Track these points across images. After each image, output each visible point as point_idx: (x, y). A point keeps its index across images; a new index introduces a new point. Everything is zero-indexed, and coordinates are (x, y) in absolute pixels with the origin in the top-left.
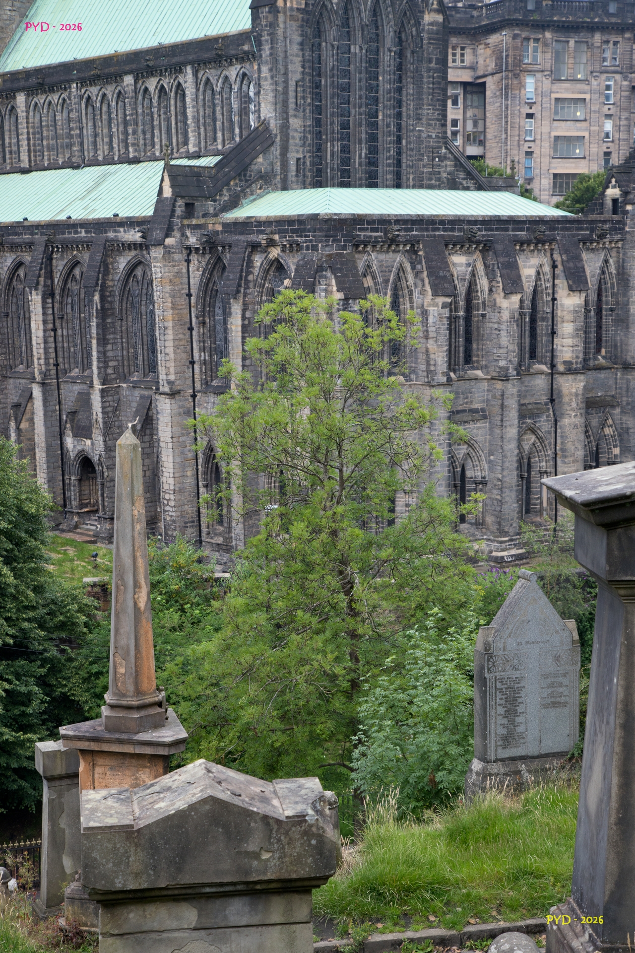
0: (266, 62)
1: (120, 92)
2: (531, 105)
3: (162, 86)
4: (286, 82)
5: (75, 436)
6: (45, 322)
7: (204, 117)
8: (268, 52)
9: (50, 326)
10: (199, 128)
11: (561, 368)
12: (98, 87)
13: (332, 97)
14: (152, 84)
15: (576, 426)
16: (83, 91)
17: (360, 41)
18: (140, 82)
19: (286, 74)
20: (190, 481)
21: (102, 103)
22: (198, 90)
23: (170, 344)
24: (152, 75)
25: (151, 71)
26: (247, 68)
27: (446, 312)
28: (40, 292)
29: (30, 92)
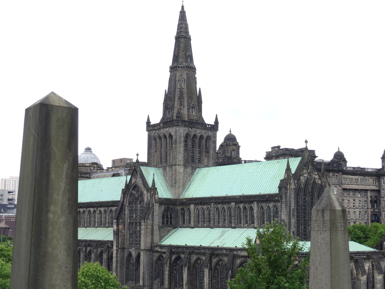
0: (284, 203)
1: (229, 207)
3: (245, 206)
4: (290, 209)
6: (209, 278)
7: (260, 217)
8: (284, 201)
10: (258, 220)
12: (221, 205)
13: (302, 213)
14: (241, 206)
16: (215, 206)
17: (308, 197)
18: (237, 205)
21: (222, 209)
22: (258, 209)
24: (242, 203)
25: (241, 202)
26: (277, 204)
28: (208, 269)
29: (196, 204)
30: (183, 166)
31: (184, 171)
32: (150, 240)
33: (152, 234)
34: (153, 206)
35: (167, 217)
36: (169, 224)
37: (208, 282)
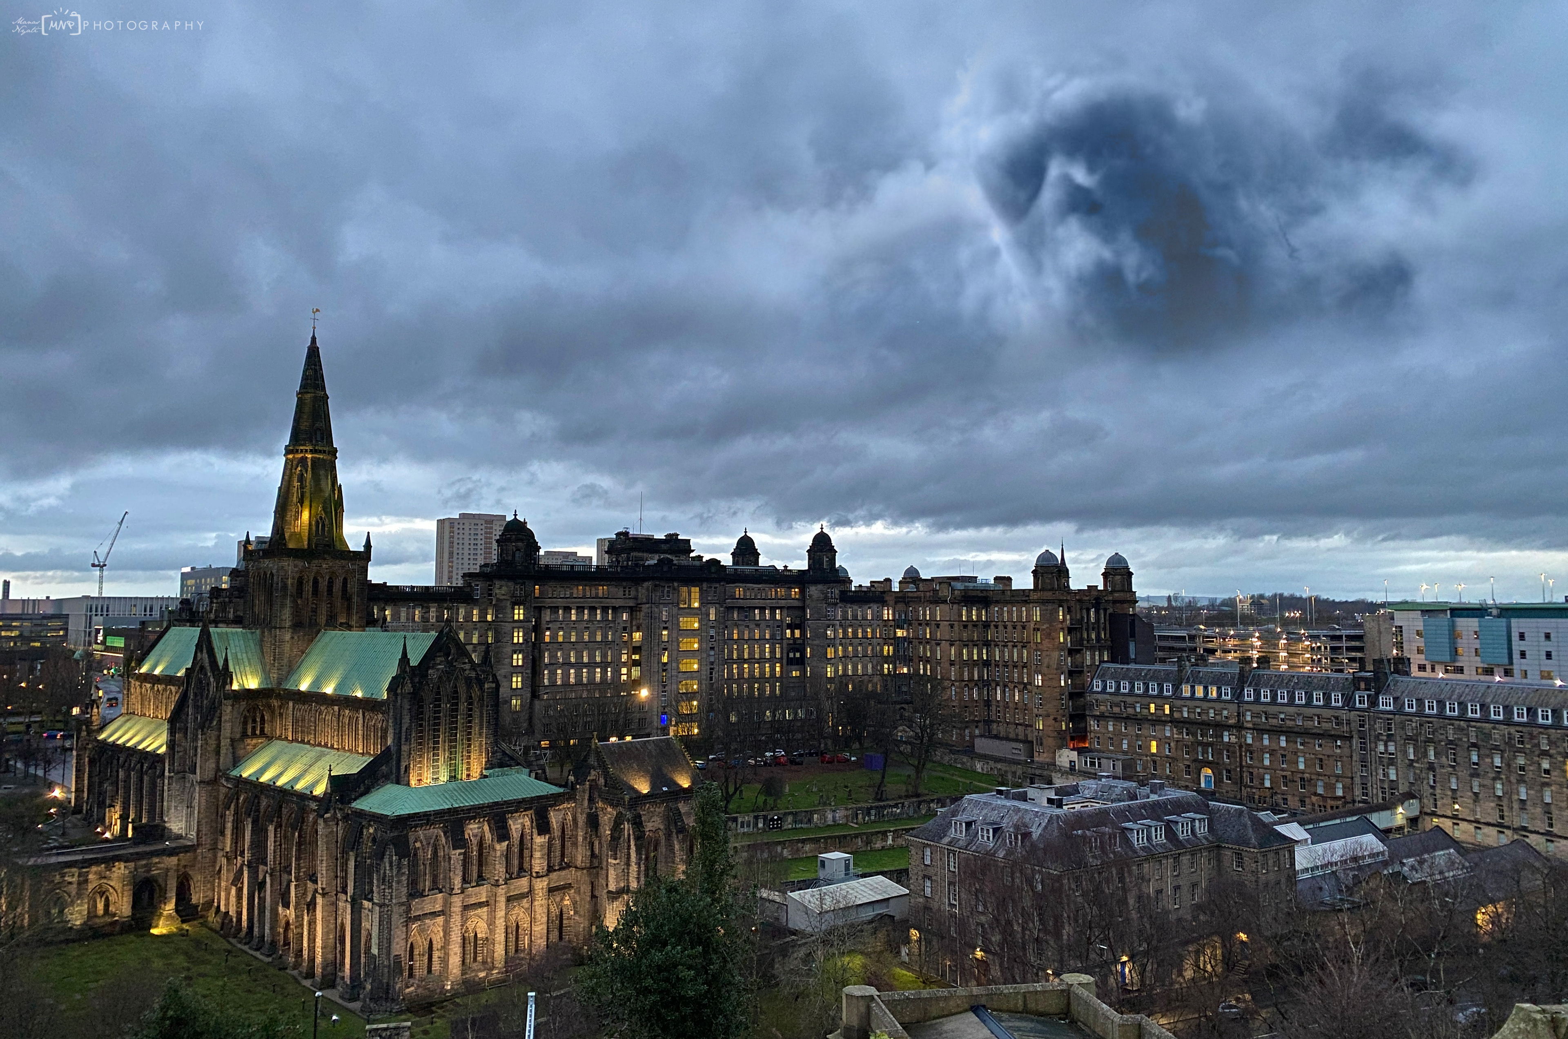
0: (391, 718)
1: (333, 713)
2: (666, 622)
3: (349, 714)
4: (401, 728)
5: (283, 906)
6: (275, 842)
8: (392, 714)
9: (278, 843)
11: (534, 875)
13: (430, 730)
14: (345, 711)
15: (542, 905)
17: (446, 701)
18: (341, 709)
19: (401, 723)
20: (331, 941)
22: (364, 721)
23: (324, 869)
24: (345, 708)
25: (344, 706)
27: (462, 857)
29: (296, 701)
30: (290, 630)
31: (292, 638)
32: (214, 766)
33: (218, 753)
34: (220, 703)
35: (254, 721)
36: (258, 732)
37: (272, 848)
